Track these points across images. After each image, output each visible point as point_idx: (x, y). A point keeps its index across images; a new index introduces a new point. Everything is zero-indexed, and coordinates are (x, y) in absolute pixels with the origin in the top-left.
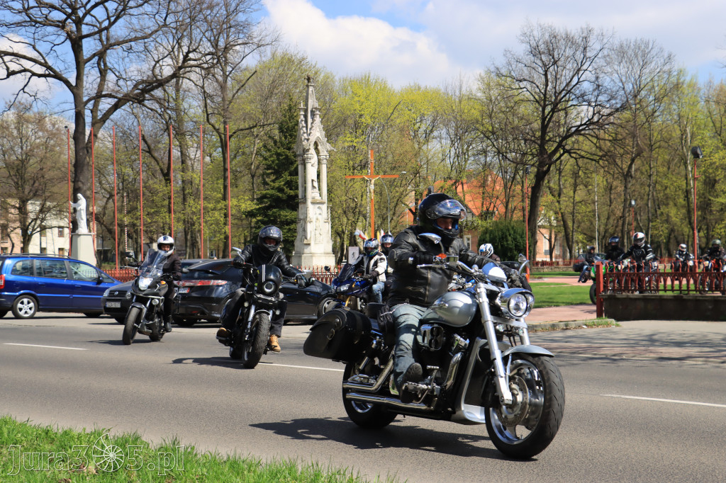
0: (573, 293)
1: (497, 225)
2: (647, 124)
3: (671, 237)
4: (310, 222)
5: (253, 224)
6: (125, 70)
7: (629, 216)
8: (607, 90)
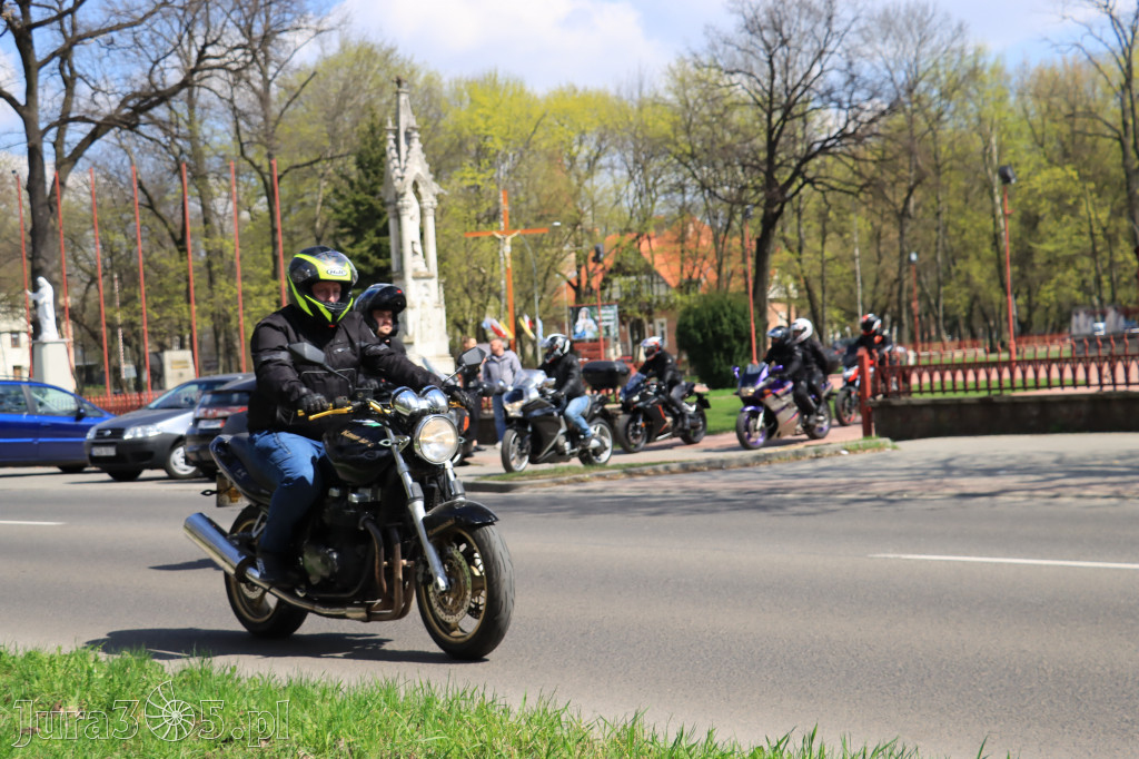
1: (705, 301)
2: (930, 133)
3: (976, 306)
6: (104, 77)
7: (908, 277)
8: (866, 82)
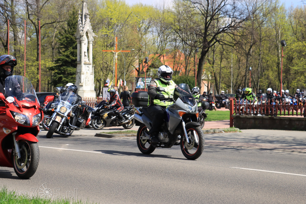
0: (218, 115)
1: (181, 78)
2: (259, 28)
4: (83, 74)
5: (52, 74)
7: (248, 75)
8: (239, 9)
